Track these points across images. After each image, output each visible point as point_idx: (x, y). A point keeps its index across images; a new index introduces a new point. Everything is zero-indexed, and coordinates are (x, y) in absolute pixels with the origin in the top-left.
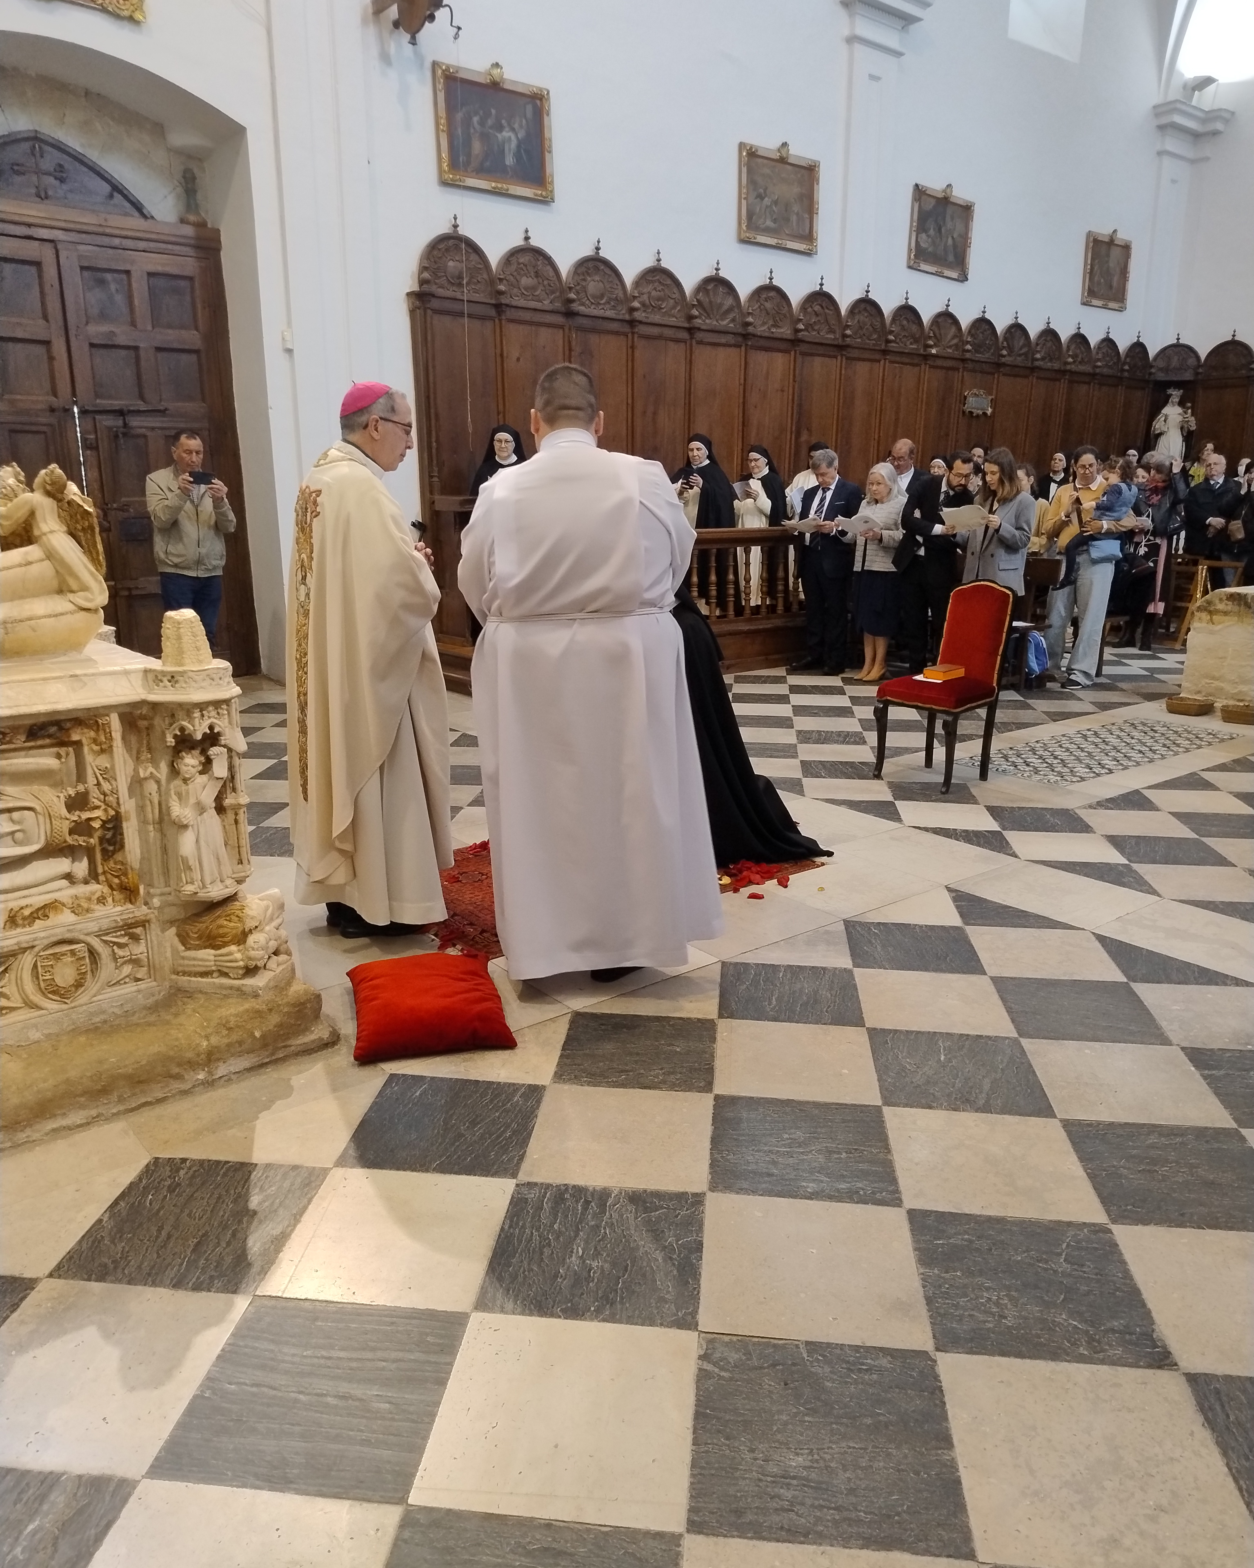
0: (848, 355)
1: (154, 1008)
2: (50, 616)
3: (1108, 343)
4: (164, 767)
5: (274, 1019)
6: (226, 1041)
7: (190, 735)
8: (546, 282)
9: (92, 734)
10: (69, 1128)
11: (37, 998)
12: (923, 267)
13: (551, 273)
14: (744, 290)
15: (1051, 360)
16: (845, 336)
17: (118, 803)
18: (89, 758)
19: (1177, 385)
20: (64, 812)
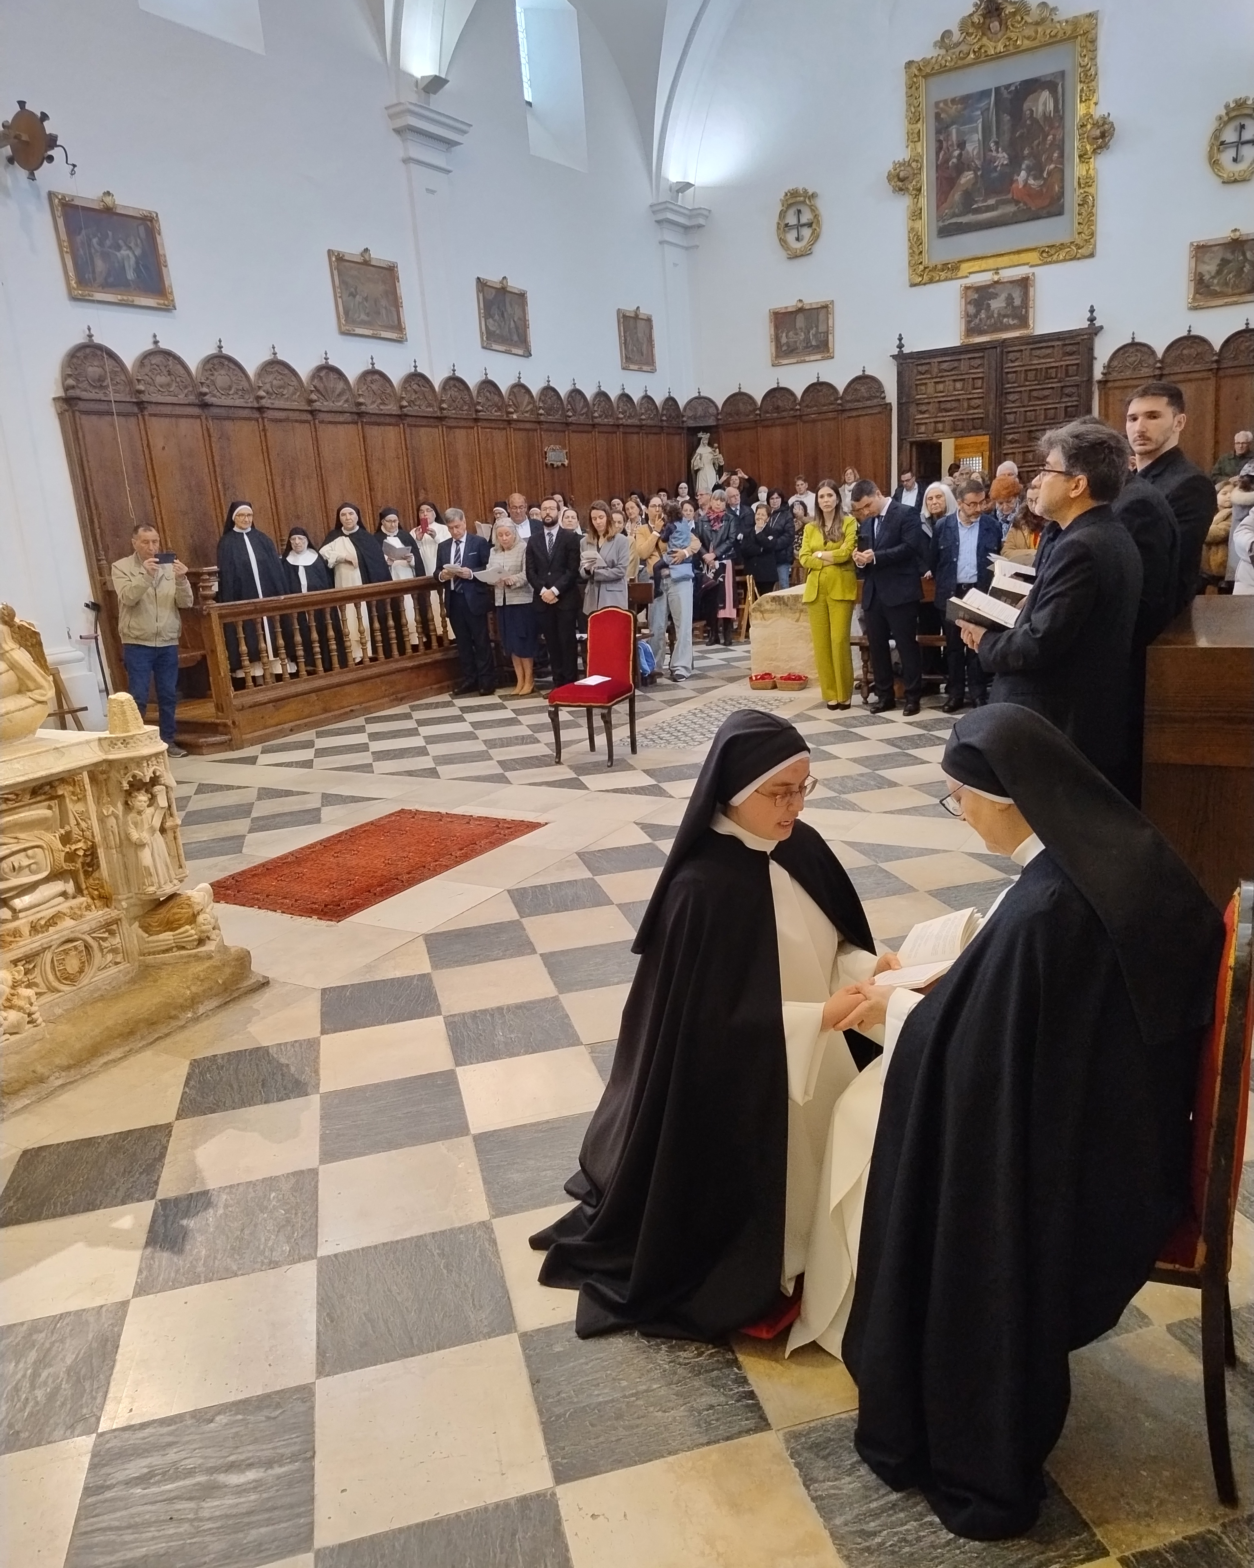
0: (449, 424)
1: (133, 981)
2: (19, 710)
3: (647, 398)
4: (120, 806)
5: (228, 971)
6: (202, 988)
7: (141, 780)
8: (178, 379)
9: (71, 788)
10: (114, 1061)
11: (56, 984)
12: (495, 347)
13: (182, 371)
14: (352, 374)
15: (606, 417)
16: (442, 409)
17: (93, 836)
18: (70, 806)
19: (705, 429)
20: (60, 846)
